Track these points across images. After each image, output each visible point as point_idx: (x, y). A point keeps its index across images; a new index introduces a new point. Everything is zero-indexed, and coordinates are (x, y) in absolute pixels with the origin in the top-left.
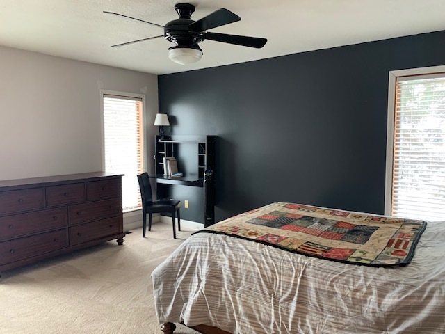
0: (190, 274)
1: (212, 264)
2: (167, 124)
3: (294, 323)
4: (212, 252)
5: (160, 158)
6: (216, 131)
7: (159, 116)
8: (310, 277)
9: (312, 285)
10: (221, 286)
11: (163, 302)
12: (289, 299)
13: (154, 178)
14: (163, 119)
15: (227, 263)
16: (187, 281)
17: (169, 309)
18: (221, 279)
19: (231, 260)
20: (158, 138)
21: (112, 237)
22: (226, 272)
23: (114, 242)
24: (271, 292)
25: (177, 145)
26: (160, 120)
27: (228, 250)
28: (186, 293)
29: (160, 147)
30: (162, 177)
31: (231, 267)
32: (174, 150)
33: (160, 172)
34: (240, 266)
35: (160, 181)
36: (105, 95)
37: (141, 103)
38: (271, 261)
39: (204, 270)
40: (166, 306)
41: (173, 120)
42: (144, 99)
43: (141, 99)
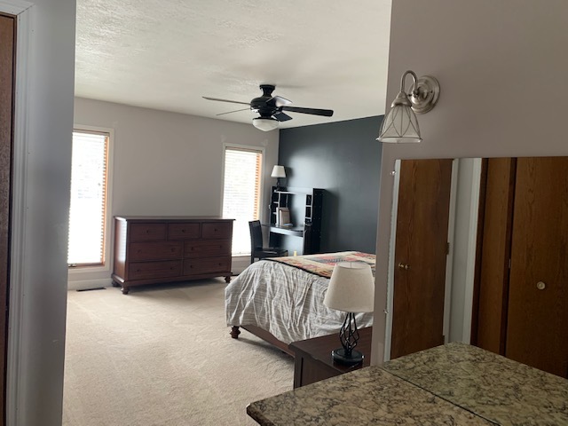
0: (249, 289)
1: (262, 280)
2: (283, 175)
3: (301, 320)
4: (263, 272)
5: (274, 207)
6: (325, 185)
7: (276, 167)
8: (314, 289)
9: (314, 294)
10: (264, 296)
11: (230, 309)
12: (300, 304)
13: (268, 227)
14: (279, 171)
15: (270, 279)
16: (246, 294)
17: (234, 314)
18: (266, 291)
19: (273, 277)
20: (274, 188)
21: (220, 274)
22: (269, 286)
23: (222, 279)
24: (292, 299)
25: (291, 196)
26: (277, 172)
27: (273, 271)
28: (245, 302)
29: (275, 197)
30: (275, 226)
31: (272, 282)
32: (287, 201)
33: (273, 221)
34: (277, 281)
35: (274, 230)
36: (227, 148)
37: (261, 155)
38: (295, 278)
39: (256, 285)
40: (232, 312)
41: (289, 172)
42: (264, 152)
43: (261, 152)
